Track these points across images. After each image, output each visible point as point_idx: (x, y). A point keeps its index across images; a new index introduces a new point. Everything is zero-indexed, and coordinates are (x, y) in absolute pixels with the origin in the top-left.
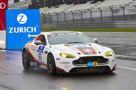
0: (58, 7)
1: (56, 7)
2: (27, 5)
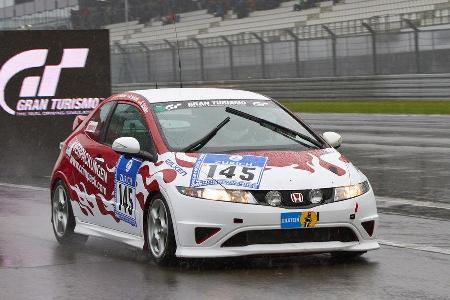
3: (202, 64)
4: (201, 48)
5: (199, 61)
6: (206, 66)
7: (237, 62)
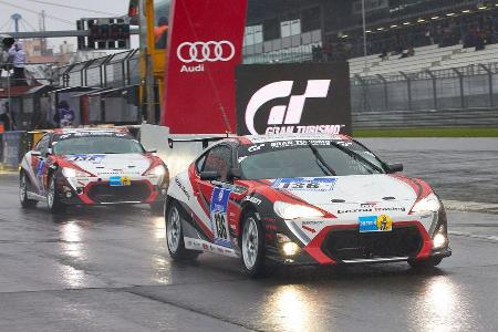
0: (411, 54)
1: (405, 56)
2: (308, 49)
3: (435, 94)
4: (434, 79)
5: (432, 91)
6: (439, 96)
7: (467, 92)
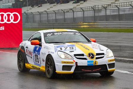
0: (41, 6)
1: (39, 7)
2: (11, 4)
4: (48, 14)
